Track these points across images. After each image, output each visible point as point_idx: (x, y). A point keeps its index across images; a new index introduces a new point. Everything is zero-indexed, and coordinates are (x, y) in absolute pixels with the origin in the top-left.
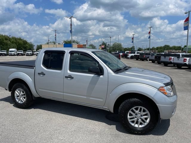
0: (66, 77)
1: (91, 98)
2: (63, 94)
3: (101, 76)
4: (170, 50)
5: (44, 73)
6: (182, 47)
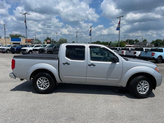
0: (89, 65)
1: (109, 79)
2: (86, 78)
3: (117, 63)
5: (69, 63)
6: (109, 43)
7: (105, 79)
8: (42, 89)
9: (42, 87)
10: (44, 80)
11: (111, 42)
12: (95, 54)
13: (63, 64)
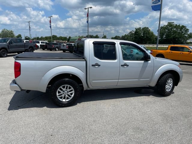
2: (117, 81)
3: (149, 62)
4: (58, 40)
6: (68, 38)
7: (137, 80)
8: (64, 100)
9: (64, 98)
10: (67, 88)
11: (70, 38)
12: (62, 51)
13: (93, 65)
